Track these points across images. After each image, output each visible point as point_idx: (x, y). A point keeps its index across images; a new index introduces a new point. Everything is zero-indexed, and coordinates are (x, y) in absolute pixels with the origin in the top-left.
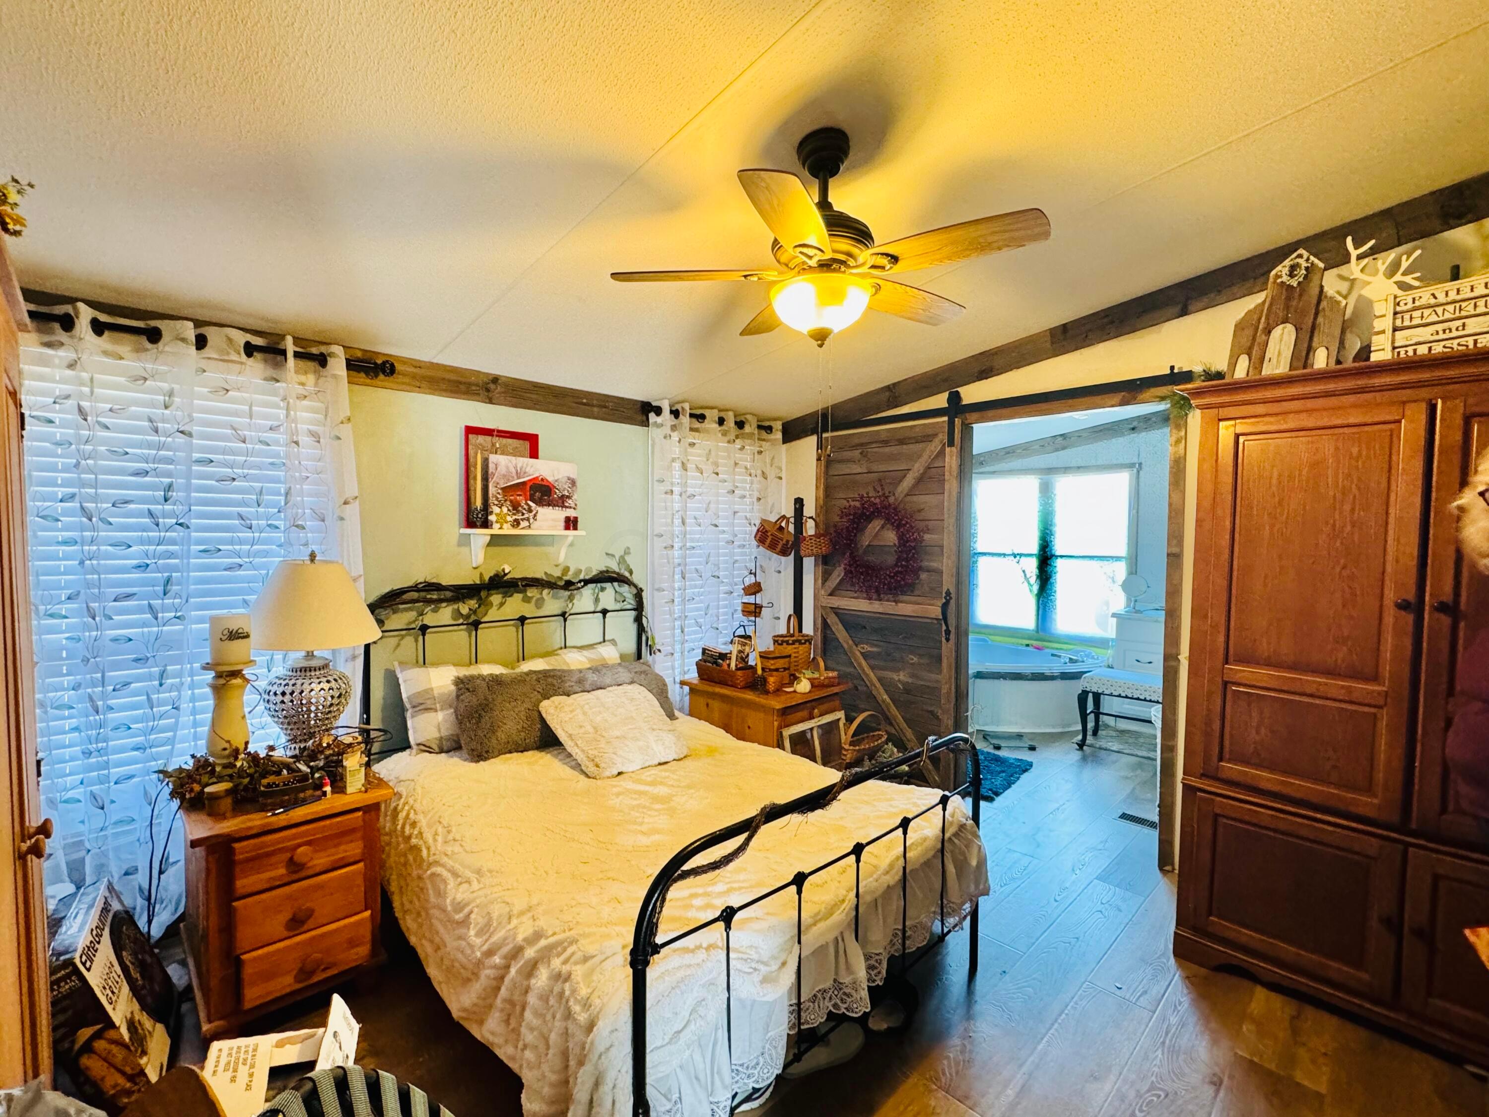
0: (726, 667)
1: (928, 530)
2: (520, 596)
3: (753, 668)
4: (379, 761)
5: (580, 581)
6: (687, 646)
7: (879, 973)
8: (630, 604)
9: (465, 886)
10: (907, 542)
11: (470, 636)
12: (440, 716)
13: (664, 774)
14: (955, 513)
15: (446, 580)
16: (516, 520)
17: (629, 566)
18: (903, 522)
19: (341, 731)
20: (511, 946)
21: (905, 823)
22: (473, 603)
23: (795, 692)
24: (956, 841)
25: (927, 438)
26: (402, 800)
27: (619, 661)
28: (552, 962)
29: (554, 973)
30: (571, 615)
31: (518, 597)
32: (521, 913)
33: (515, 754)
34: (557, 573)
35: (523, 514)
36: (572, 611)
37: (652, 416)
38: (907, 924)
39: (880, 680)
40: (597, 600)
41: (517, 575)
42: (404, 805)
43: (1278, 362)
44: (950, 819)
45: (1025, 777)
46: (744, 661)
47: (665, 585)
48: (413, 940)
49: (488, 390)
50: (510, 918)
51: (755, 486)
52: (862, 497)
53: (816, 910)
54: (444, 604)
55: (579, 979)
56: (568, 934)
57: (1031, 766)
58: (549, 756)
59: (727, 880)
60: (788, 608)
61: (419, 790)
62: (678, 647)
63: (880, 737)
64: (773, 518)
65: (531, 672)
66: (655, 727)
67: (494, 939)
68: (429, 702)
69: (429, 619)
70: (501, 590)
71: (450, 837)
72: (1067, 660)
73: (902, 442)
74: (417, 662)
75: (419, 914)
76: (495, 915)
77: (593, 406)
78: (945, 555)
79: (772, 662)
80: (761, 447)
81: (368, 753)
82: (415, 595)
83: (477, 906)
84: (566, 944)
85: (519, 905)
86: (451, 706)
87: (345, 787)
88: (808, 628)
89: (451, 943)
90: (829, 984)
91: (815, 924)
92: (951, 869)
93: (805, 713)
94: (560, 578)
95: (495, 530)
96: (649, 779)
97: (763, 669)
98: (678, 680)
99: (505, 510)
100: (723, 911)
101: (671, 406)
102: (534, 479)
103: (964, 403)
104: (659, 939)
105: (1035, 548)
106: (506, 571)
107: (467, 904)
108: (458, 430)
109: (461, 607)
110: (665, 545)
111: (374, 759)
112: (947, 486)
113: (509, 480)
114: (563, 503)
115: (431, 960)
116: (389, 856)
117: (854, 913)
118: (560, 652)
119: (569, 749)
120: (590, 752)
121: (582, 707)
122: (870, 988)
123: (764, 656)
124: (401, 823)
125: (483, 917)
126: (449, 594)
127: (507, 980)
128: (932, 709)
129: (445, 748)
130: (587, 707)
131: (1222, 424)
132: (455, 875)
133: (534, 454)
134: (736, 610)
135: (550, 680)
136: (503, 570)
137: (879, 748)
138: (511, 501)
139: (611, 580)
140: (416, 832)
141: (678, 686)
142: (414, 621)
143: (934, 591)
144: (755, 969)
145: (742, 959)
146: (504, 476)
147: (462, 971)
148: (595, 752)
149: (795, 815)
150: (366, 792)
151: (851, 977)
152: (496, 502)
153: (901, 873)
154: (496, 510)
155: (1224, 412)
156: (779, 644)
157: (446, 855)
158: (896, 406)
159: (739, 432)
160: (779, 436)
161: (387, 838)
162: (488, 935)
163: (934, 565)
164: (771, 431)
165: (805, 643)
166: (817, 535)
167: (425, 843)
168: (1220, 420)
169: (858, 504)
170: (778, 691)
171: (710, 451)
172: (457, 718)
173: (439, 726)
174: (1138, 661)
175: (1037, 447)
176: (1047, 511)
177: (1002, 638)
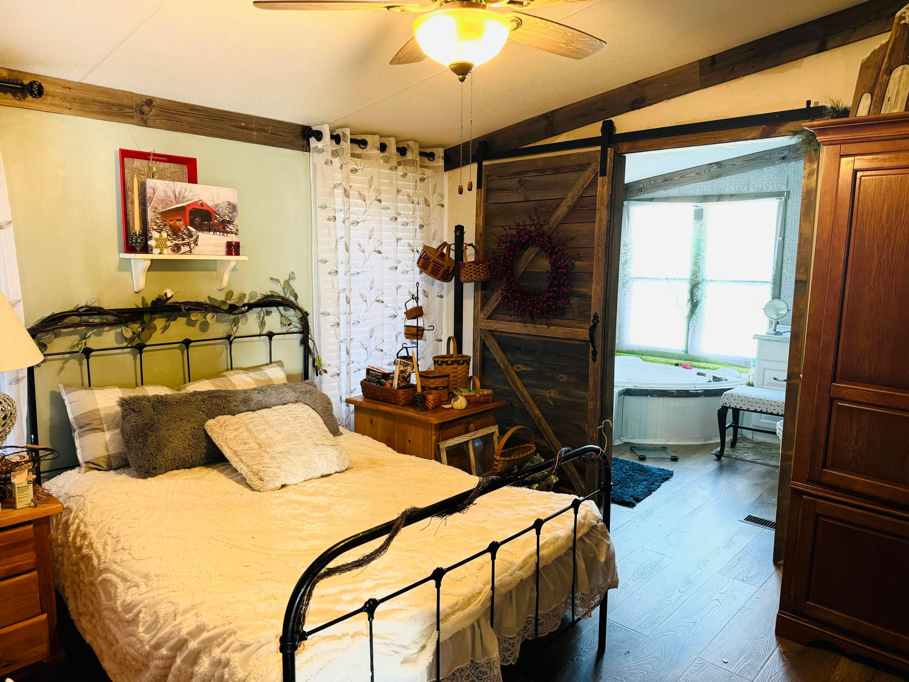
0: (388, 386)
1: (579, 258)
2: (184, 320)
3: (414, 387)
4: (49, 478)
5: (244, 305)
6: (353, 367)
7: (512, 654)
8: (296, 327)
9: (134, 589)
10: (560, 268)
11: (135, 359)
12: (107, 436)
13: (325, 485)
14: (604, 241)
15: (107, 305)
16: (176, 245)
17: (293, 290)
18: (556, 250)
19: (9, 451)
20: (176, 639)
21: (538, 525)
22: (137, 327)
23: (452, 408)
24: (587, 540)
25: (581, 167)
26: (73, 514)
27: (286, 382)
28: (213, 652)
29: (215, 660)
30: (235, 338)
31: (182, 321)
32: (186, 611)
33: (182, 470)
34: (220, 297)
35: (183, 239)
36: (237, 335)
37: (313, 140)
38: (539, 612)
39: (533, 396)
40: (262, 324)
41: (180, 299)
42: (75, 518)
43: (896, 102)
44: (582, 521)
45: (665, 485)
46: (406, 380)
47: (329, 310)
48: (88, 639)
49: (142, 113)
50: (175, 616)
51: (418, 213)
52: (518, 225)
53: (454, 602)
54: (107, 328)
55: (237, 664)
56: (227, 627)
57: (672, 475)
58: (215, 471)
59: (375, 577)
60: (448, 330)
61: (89, 505)
62: (344, 368)
63: (530, 448)
64: (435, 245)
65: (195, 393)
66: (318, 442)
67: (161, 634)
68: (95, 422)
69: (93, 342)
70: (164, 314)
71: (119, 546)
72: (711, 379)
73: (557, 170)
74: (83, 385)
75: (93, 616)
76: (162, 614)
77: (253, 129)
78: (594, 280)
79: (432, 381)
80: (424, 174)
81: (37, 471)
82: (77, 319)
83: (145, 607)
84: (226, 635)
85: (183, 604)
86: (117, 427)
87: (15, 503)
88: (468, 350)
89: (123, 640)
90: (467, 664)
91: (453, 613)
92: (581, 564)
93: (461, 428)
94: (224, 302)
95: (156, 255)
96: (311, 490)
97: (423, 388)
98: (344, 398)
99: (164, 235)
100: (366, 603)
101: (331, 131)
102: (193, 203)
103: (617, 132)
104: (307, 628)
105: (687, 274)
106: (169, 295)
107: (136, 605)
108: (113, 153)
109: (124, 331)
110: (328, 271)
111: (44, 477)
112: (598, 215)
113: (167, 205)
114: (224, 228)
115: (105, 656)
116: (62, 565)
117: (489, 604)
118: (225, 373)
119: (234, 465)
120: (255, 467)
121: (247, 425)
122: (502, 667)
123: (423, 376)
124: (72, 534)
125: (151, 616)
126: (111, 318)
127: (173, 669)
128: (578, 423)
129: (113, 466)
130: (251, 425)
131: (844, 160)
132: (125, 580)
133: (193, 178)
134: (399, 333)
135: (215, 400)
136: (166, 295)
137: (529, 458)
138: (171, 226)
139: (276, 304)
140: (86, 543)
141: (344, 404)
142: (77, 345)
143: (584, 314)
144: (396, 652)
145: (384, 644)
146: (163, 201)
147: (133, 663)
148: (260, 467)
149: (435, 518)
150: (35, 507)
151: (486, 658)
152: (156, 227)
153: (533, 569)
154: (156, 235)
155: (845, 149)
156: (439, 365)
157: (116, 563)
158: (553, 135)
159: (401, 159)
160: (440, 163)
161: (60, 549)
162: (156, 630)
163: (584, 290)
164: (434, 158)
165: (463, 364)
166: (476, 262)
167: (96, 552)
168: (842, 156)
169: (514, 232)
170: (437, 407)
171: (372, 178)
172: (124, 437)
173: (107, 445)
174: (775, 379)
175: (693, 174)
176: (700, 237)
177: (654, 358)
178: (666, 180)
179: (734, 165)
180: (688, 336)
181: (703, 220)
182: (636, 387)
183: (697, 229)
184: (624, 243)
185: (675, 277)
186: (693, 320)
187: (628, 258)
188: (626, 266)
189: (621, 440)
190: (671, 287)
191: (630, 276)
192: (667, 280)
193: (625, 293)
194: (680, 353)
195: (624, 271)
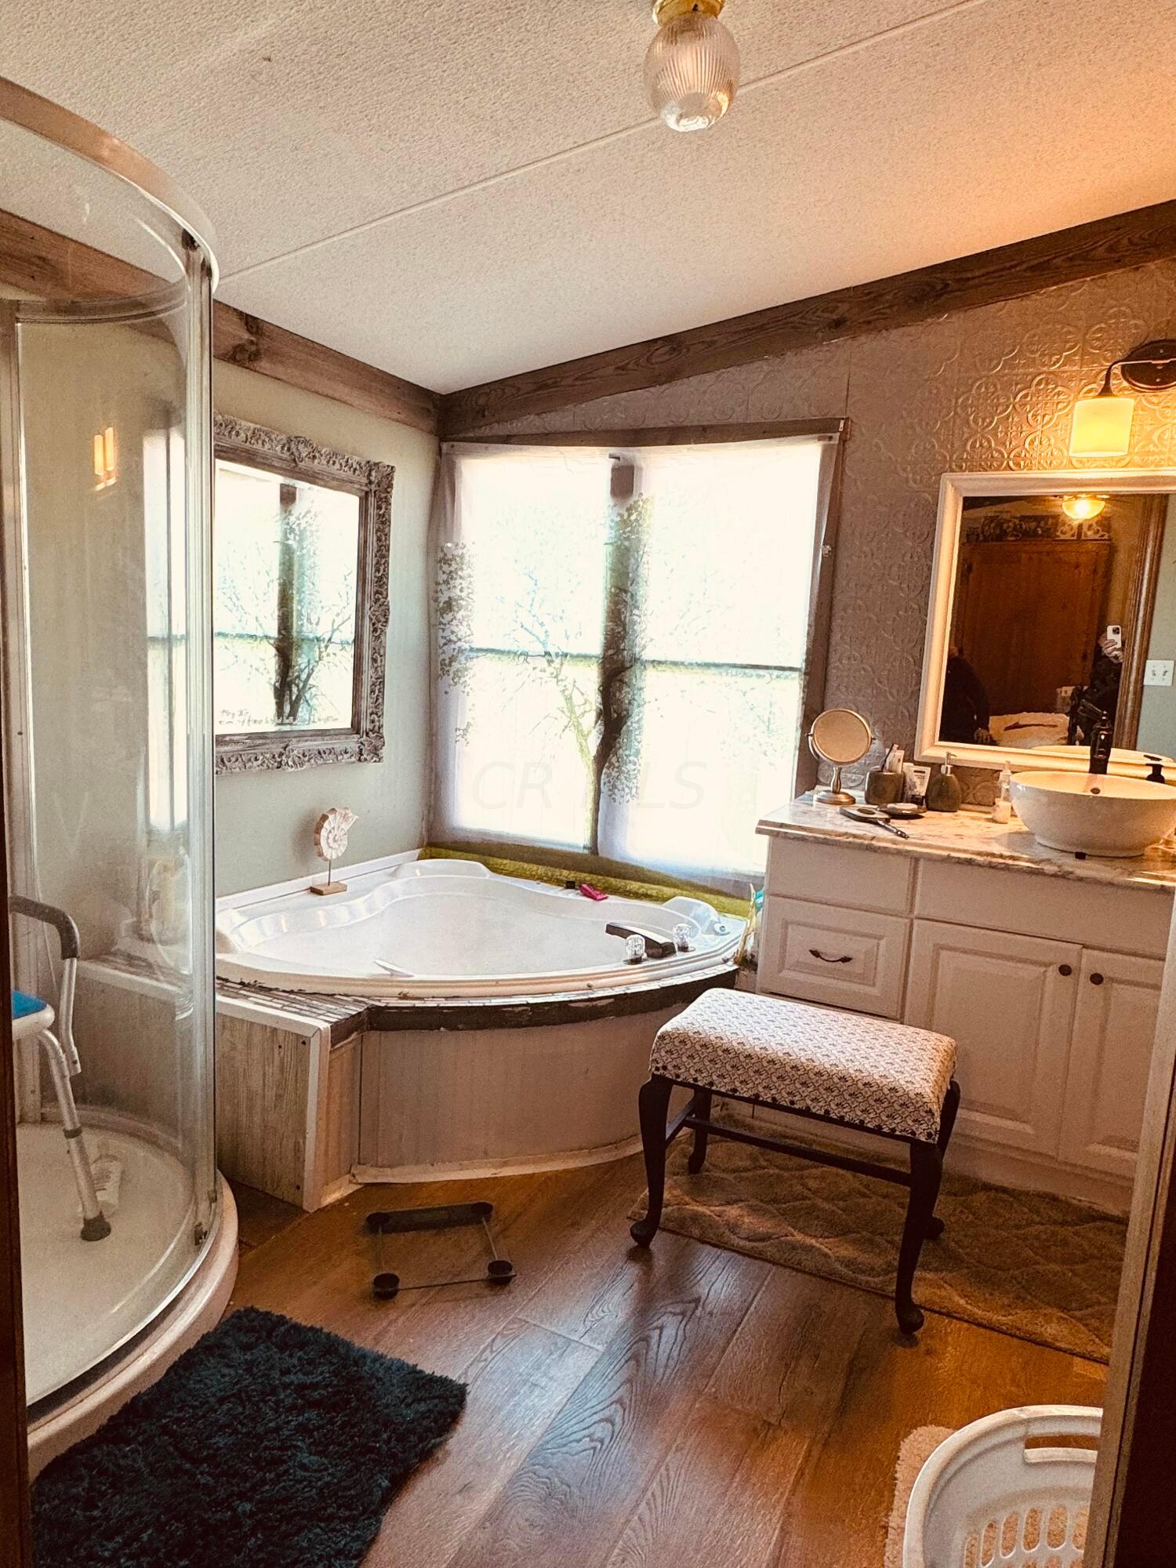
72: (641, 950)
174: (816, 954)
175: (610, 370)
176: (627, 543)
177: (518, 864)
178: (543, 386)
179: (713, 342)
180: (596, 810)
181: (635, 498)
182: (405, 997)
183: (619, 519)
184: (441, 555)
185: (565, 651)
186: (608, 768)
187: (452, 595)
188: (448, 617)
189: (354, 1176)
190: (556, 677)
191: (459, 644)
192: (547, 657)
193: (448, 690)
194: (578, 854)
195: (444, 630)
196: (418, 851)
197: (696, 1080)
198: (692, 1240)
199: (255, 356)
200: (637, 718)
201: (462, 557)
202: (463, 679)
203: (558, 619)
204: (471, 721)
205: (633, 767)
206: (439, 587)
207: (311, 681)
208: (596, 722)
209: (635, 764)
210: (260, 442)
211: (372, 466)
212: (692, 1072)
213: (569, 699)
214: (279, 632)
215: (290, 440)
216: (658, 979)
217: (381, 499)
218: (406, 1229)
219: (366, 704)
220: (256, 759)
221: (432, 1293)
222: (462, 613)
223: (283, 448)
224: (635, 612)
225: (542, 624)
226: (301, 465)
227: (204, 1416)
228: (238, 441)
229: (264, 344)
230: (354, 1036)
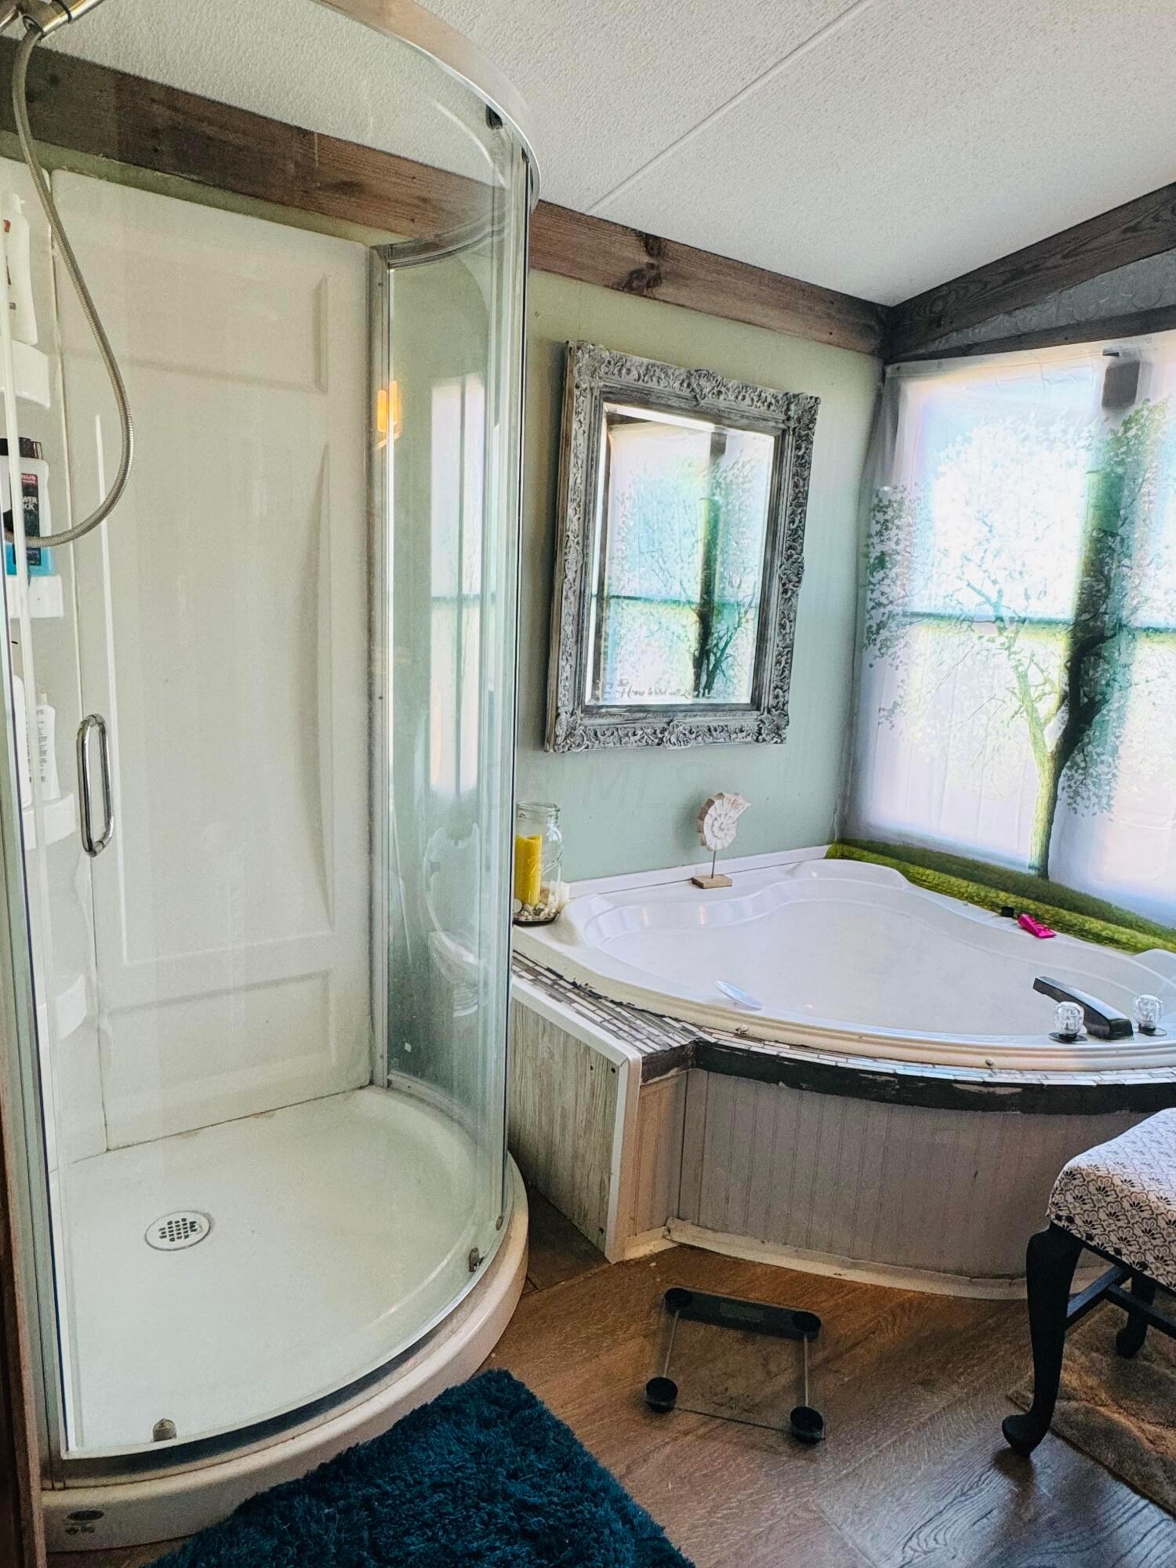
175: (1113, 236)
176: (1120, 470)
177: (944, 877)
178: (1019, 273)
180: (1050, 821)
181: (1137, 406)
182: (742, 1035)
183: (1110, 436)
184: (875, 501)
185: (1023, 615)
186: (1070, 768)
187: (885, 549)
188: (878, 575)
189: (669, 1231)
190: (1008, 648)
191: (890, 608)
192: (998, 623)
193: (874, 663)
194: (1020, 874)
195: (873, 591)
196: (826, 848)
197: (1118, 1251)
198: (1101, 1470)
199: (656, 281)
200: (1116, 705)
201: (901, 503)
202: (891, 651)
203: (1016, 575)
204: (899, 700)
205: (1107, 770)
206: (872, 540)
207: (728, 650)
208: (1059, 708)
209: (1109, 767)
210: (655, 379)
211: (790, 399)
212: (1113, 1238)
213: (1023, 677)
214: (702, 597)
215: (689, 375)
216: (1097, 1071)
217: (800, 436)
218: (708, 1320)
219: (770, 674)
220: (634, 734)
221: (712, 1426)
222: (894, 570)
223: (681, 384)
224: (1126, 562)
225: (995, 582)
226: (702, 402)
227: (411, 1501)
228: (629, 379)
229: (666, 266)
230: (673, 1072)
